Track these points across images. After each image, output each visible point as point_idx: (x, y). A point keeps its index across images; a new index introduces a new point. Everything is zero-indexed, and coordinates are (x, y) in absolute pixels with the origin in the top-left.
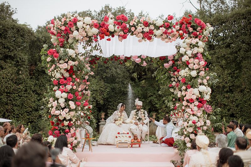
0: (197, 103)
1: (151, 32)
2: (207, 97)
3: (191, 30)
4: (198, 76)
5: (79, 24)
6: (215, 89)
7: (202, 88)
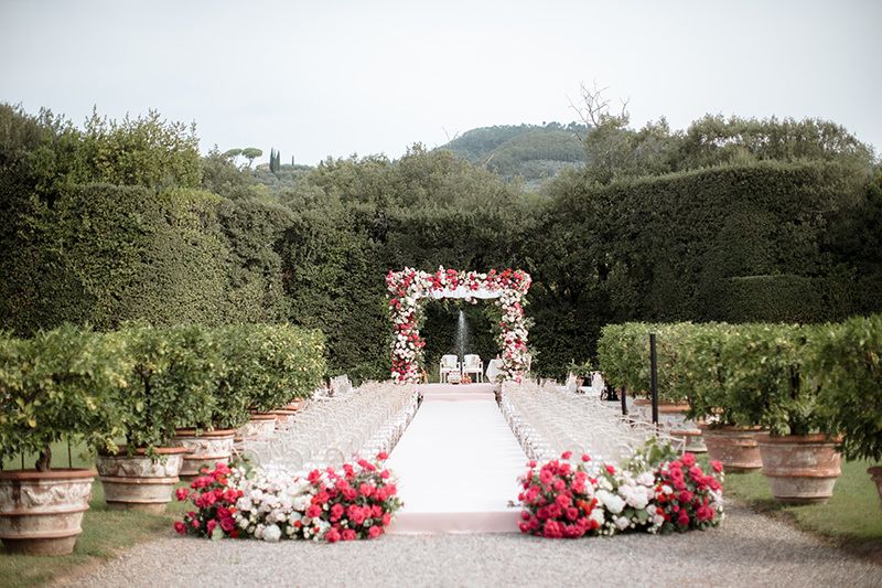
0: (514, 343)
1: (476, 284)
2: (524, 339)
3: (510, 282)
4: (515, 322)
5: (417, 279)
6: (531, 332)
7: (519, 332)
